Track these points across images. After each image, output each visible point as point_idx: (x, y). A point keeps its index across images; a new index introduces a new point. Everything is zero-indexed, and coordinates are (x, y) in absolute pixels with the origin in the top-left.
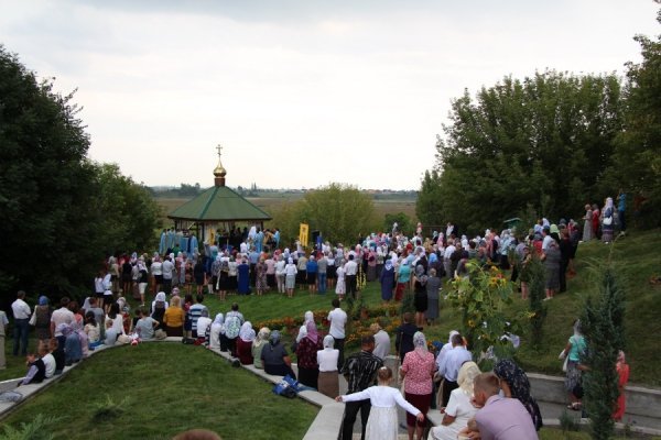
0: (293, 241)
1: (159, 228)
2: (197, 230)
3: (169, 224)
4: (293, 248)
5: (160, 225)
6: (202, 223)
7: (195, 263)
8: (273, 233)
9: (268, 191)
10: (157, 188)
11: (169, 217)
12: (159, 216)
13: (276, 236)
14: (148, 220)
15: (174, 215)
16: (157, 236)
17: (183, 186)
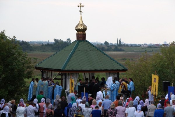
0: (146, 90)
1: (29, 77)
2: (61, 79)
3: (37, 74)
4: (144, 97)
5: (29, 75)
6: (65, 73)
7: (55, 108)
8: (128, 83)
9: (132, 46)
10: (33, 43)
11: (37, 68)
12: (28, 67)
13: (130, 85)
14: (19, 71)
15: (41, 66)
16: (27, 84)
17: (56, 41)
